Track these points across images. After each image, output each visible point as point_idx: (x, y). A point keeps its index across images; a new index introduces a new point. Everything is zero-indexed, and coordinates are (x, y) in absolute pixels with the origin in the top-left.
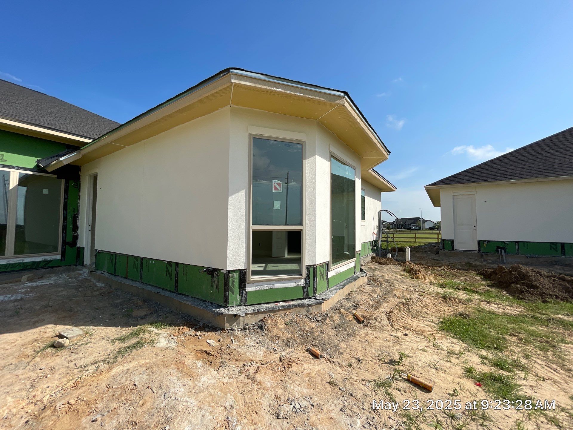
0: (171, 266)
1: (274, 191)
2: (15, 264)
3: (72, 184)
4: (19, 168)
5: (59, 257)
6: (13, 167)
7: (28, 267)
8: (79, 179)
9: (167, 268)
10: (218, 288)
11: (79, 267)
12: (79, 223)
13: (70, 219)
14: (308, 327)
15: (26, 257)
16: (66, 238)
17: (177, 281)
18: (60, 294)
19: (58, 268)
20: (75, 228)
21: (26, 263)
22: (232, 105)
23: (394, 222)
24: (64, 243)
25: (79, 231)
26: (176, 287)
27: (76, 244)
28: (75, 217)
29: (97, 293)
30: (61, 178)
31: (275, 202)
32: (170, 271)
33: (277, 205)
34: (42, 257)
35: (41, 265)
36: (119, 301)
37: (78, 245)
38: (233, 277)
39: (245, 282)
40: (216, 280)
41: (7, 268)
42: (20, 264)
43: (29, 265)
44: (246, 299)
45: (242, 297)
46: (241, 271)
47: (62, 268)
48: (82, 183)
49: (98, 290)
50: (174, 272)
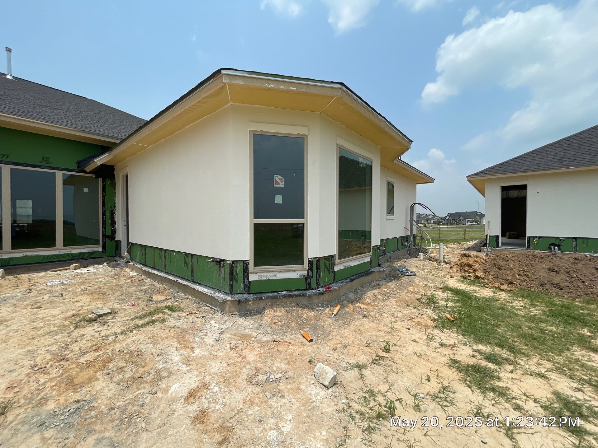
0: (187, 257)
1: (275, 186)
2: (64, 254)
3: (108, 182)
4: (63, 169)
5: (100, 249)
6: (57, 169)
7: (75, 258)
8: (114, 178)
9: (185, 259)
10: (224, 277)
11: (117, 258)
12: (116, 219)
13: (108, 214)
14: (305, 315)
15: (73, 249)
16: (105, 232)
17: (192, 271)
18: (98, 280)
19: (101, 259)
20: (113, 223)
21: (74, 253)
22: (232, 103)
23: (446, 217)
24: (105, 236)
25: (116, 226)
26: (192, 276)
27: (115, 237)
28: (113, 213)
29: (129, 281)
30: (99, 178)
31: (276, 196)
32: (187, 261)
33: (279, 199)
34: (87, 249)
35: (86, 256)
36: (146, 287)
37: (116, 239)
38: (236, 267)
39: (248, 272)
40: (223, 269)
41: (59, 258)
42: (68, 254)
43: (76, 256)
44: (249, 287)
45: (245, 286)
46: (244, 262)
47: (103, 259)
48: (116, 181)
49: (130, 278)
50: (190, 263)
